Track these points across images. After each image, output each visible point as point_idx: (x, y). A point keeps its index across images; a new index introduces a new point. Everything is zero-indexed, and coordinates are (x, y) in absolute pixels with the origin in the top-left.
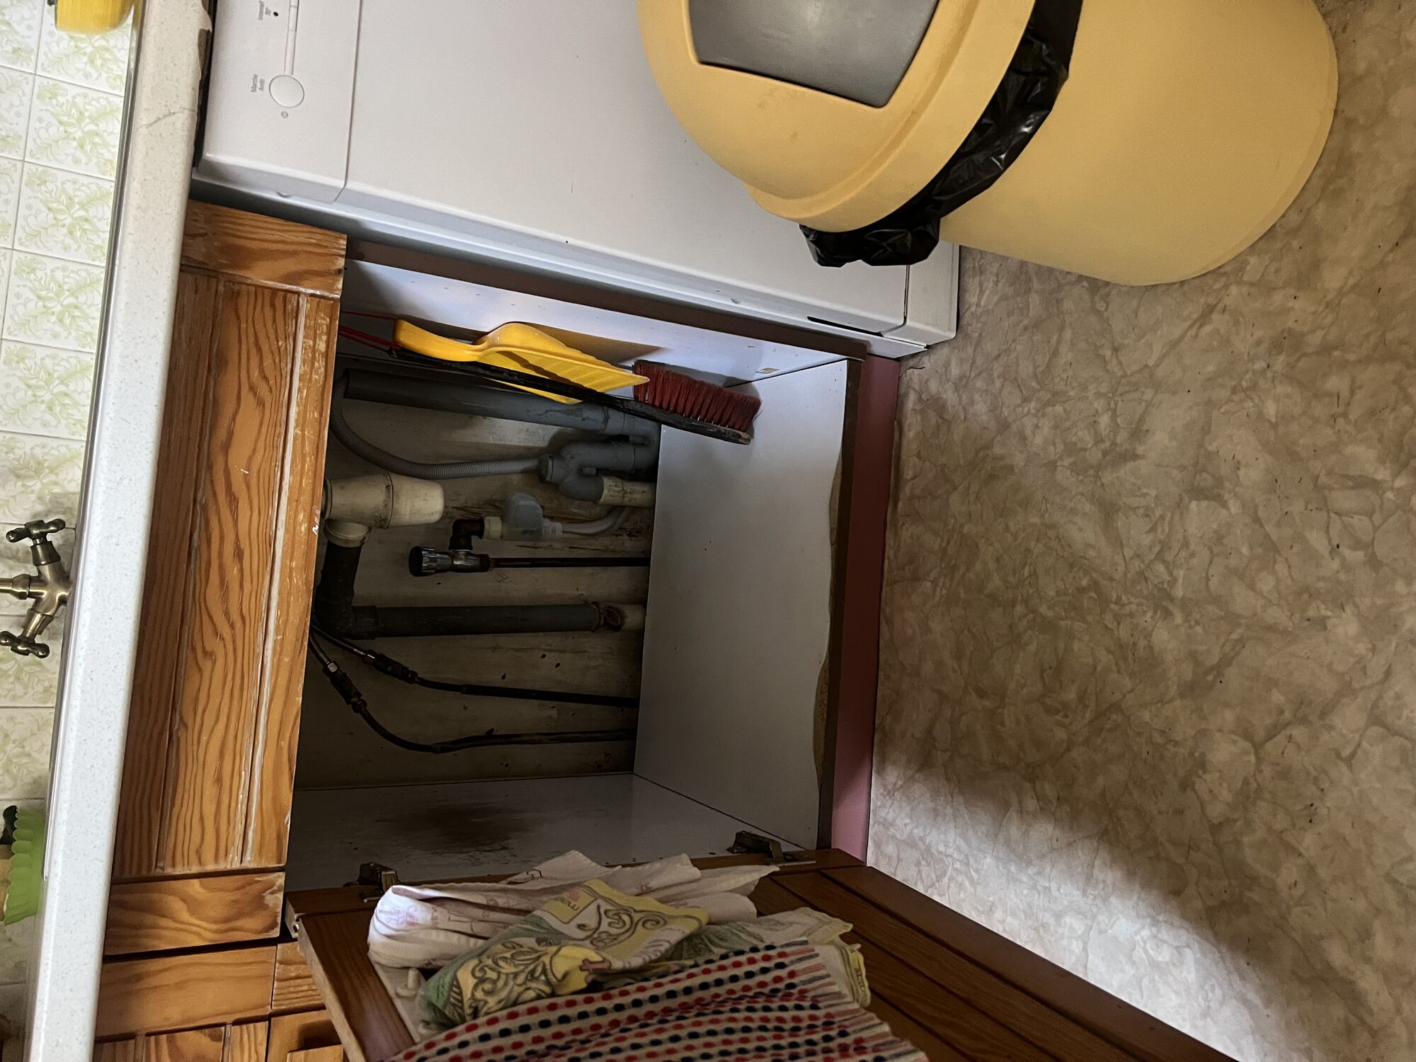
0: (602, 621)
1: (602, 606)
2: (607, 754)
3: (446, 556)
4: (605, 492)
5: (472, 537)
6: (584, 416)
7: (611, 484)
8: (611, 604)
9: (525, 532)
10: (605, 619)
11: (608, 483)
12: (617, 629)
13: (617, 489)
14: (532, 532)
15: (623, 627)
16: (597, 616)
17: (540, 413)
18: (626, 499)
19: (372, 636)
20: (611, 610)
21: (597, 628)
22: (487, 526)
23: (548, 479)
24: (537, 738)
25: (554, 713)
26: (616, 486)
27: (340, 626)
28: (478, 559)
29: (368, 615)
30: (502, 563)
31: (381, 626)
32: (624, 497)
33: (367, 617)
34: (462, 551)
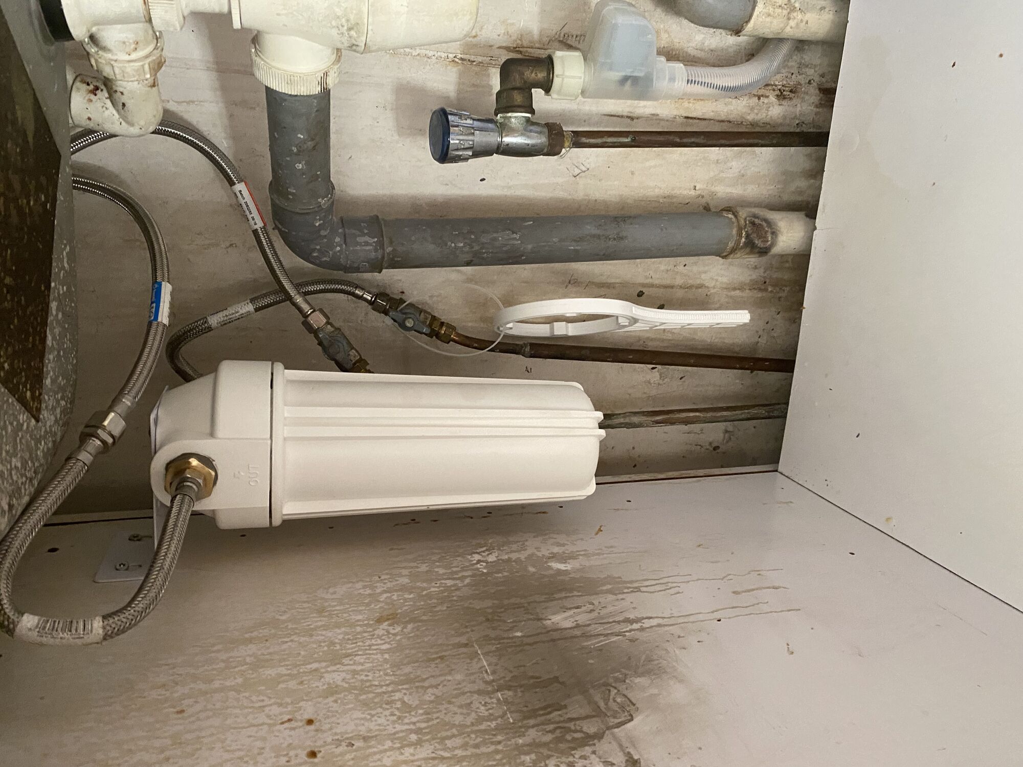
0: (743, 240)
1: (743, 213)
2: (727, 431)
3: (490, 125)
4: (759, 8)
5: (533, 90)
8: (756, 211)
9: (625, 79)
10: (748, 236)
12: (764, 252)
14: (635, 80)
15: (776, 250)
16: (735, 231)
18: (791, 23)
19: (377, 267)
20: (757, 221)
21: (733, 251)
22: (558, 69)
25: (655, 376)
27: (319, 250)
28: (546, 130)
29: (366, 231)
30: (584, 140)
31: (389, 249)
32: (789, 19)
33: (364, 235)
34: (516, 118)
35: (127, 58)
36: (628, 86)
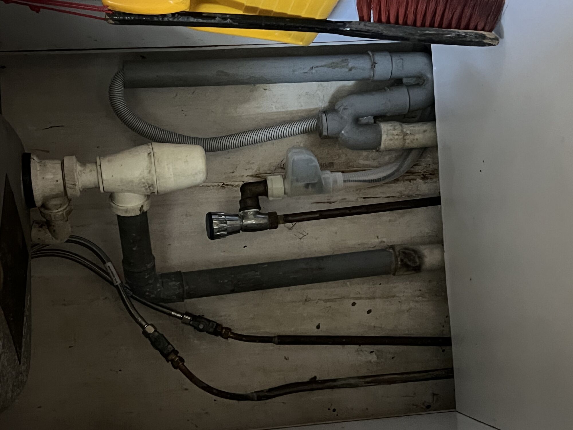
1: (397, 249)
2: (434, 394)
3: (236, 218)
4: (384, 137)
5: (260, 197)
6: (350, 65)
7: (389, 128)
8: (408, 246)
9: (307, 186)
10: (402, 261)
11: (385, 127)
12: (418, 269)
13: (395, 132)
14: (313, 185)
15: (424, 267)
16: (393, 259)
17: (306, 71)
18: (407, 141)
19: (181, 298)
20: (407, 251)
21: (396, 270)
22: (269, 185)
23: (325, 133)
24: (352, 381)
25: (373, 358)
26: (394, 129)
27: (148, 292)
28: (267, 217)
29: (173, 279)
30: (290, 218)
31: (186, 288)
32: (405, 140)
33: (172, 281)
34: (251, 212)
35: (57, 211)
36: (310, 189)
